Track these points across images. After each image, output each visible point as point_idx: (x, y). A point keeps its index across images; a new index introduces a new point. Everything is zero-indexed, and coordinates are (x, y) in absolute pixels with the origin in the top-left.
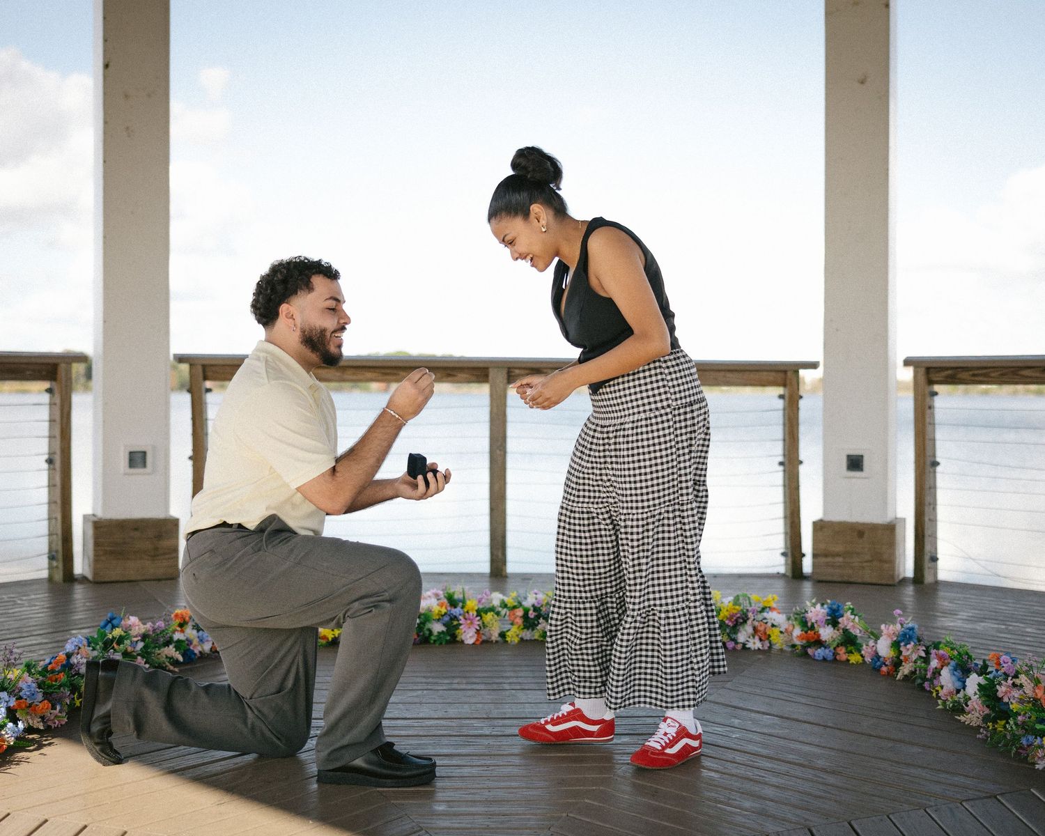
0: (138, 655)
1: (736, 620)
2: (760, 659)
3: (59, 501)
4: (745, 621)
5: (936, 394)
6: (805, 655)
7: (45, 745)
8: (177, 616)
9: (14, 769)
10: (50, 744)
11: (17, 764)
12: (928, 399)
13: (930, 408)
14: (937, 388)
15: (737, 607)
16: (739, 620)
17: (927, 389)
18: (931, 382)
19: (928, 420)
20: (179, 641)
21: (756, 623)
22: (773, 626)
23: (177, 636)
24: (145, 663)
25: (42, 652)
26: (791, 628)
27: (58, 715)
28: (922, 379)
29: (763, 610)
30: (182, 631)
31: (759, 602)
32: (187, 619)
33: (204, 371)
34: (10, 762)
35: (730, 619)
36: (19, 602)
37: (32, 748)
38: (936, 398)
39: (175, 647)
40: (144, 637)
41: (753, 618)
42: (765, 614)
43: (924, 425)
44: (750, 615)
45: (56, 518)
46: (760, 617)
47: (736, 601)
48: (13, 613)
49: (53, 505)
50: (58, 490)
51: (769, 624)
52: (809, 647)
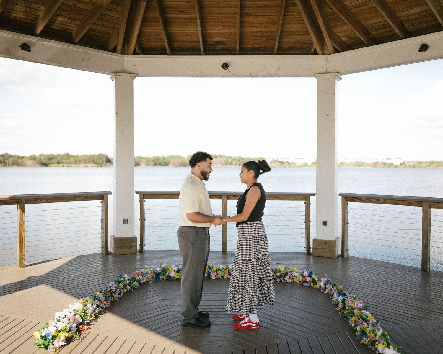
0: (127, 285)
1: (285, 274)
2: (290, 286)
3: (104, 232)
4: (287, 274)
5: (348, 204)
6: (302, 285)
7: (106, 313)
8: (137, 273)
9: (99, 320)
10: (107, 313)
11: (100, 319)
12: (346, 206)
13: (346, 208)
14: (348, 202)
15: (285, 271)
16: (286, 274)
17: (346, 202)
18: (347, 201)
19: (345, 212)
20: (137, 280)
21: (290, 275)
22: (295, 276)
23: (137, 278)
24: (129, 287)
25: (102, 281)
26: (299, 277)
27: (108, 304)
28: (344, 200)
29: (292, 271)
30: (139, 277)
31: (291, 269)
32: (140, 274)
33: (143, 196)
34: (98, 318)
35: (283, 274)
36: (94, 262)
37: (103, 314)
38: (348, 205)
39: (137, 282)
40: (129, 280)
41: (289, 274)
42: (293, 273)
43: (344, 213)
44: (288, 273)
45: (104, 237)
46: (291, 274)
47: (285, 269)
48: (93, 266)
49: (103, 234)
50: (104, 229)
51: (294, 276)
52: (304, 282)
